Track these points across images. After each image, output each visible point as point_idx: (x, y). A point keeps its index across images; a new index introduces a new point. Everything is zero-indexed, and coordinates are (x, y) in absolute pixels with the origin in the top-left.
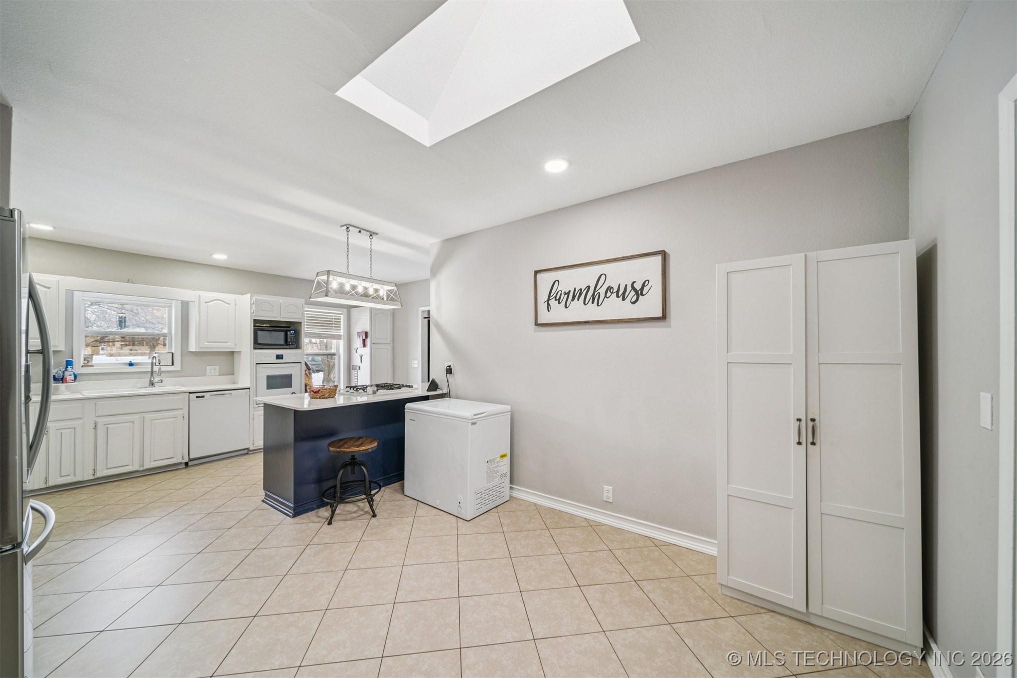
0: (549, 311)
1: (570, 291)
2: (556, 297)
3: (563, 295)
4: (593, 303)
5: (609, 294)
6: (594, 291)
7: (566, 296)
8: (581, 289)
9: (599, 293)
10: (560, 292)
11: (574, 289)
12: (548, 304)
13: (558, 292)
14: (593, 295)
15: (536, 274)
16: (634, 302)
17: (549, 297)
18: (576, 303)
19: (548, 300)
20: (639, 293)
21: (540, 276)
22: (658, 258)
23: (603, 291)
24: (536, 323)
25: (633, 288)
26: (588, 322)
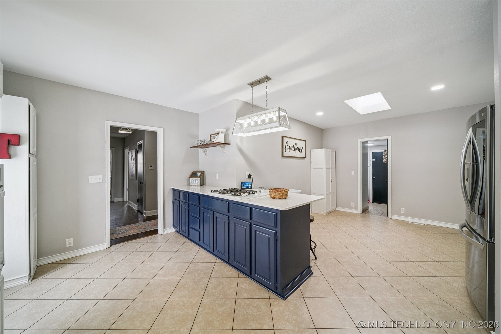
0: (286, 152)
4: (295, 151)
7: (289, 147)
11: (291, 145)
13: (288, 145)
14: (294, 148)
15: (283, 137)
16: (301, 153)
17: (286, 147)
18: (291, 150)
19: (285, 148)
20: (302, 151)
21: (284, 138)
22: (304, 142)
23: (296, 148)
24: (283, 156)
25: (301, 149)
26: (294, 157)
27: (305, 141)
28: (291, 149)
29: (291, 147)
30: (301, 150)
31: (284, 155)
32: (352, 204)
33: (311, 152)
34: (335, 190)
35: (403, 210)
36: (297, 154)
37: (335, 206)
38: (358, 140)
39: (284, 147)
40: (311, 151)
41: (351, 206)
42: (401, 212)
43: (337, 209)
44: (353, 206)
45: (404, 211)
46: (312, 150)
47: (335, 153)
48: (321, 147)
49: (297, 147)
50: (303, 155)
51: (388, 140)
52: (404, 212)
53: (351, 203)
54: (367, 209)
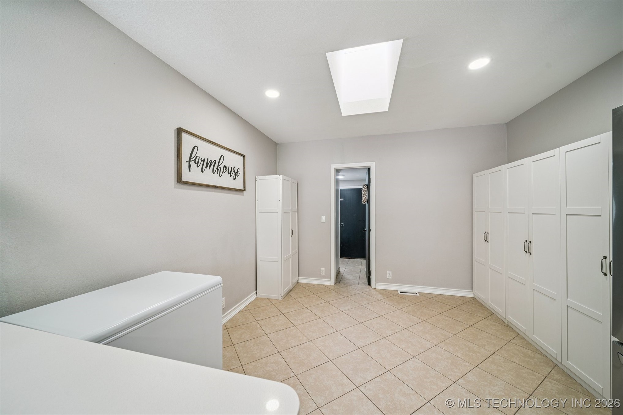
0: (190, 171)
1: (204, 159)
2: (195, 160)
3: (200, 161)
4: (217, 174)
5: (225, 170)
6: (218, 166)
7: (202, 162)
8: (211, 161)
9: (220, 167)
10: (198, 158)
11: (207, 159)
12: (190, 165)
13: (197, 157)
14: (217, 168)
15: (180, 131)
16: (234, 179)
17: (190, 158)
18: (208, 171)
19: (190, 161)
20: (236, 174)
21: (185, 136)
22: (242, 158)
23: (222, 167)
24: (179, 180)
25: (234, 171)
26: (216, 187)
27: (244, 156)
28: (206, 167)
29: (209, 164)
30: (233, 173)
31: (183, 180)
32: (323, 271)
33: (256, 180)
34: (297, 249)
35: (389, 274)
36: (225, 180)
37: (297, 277)
38: (331, 165)
39: (185, 157)
40: (256, 178)
41: (321, 274)
42: (388, 278)
43: (299, 282)
44: (324, 274)
45: (391, 275)
46: (259, 178)
47: (296, 185)
48: (275, 173)
49: (225, 167)
50: (238, 184)
51: (369, 169)
52: (391, 278)
53: (321, 268)
54: (339, 271)
